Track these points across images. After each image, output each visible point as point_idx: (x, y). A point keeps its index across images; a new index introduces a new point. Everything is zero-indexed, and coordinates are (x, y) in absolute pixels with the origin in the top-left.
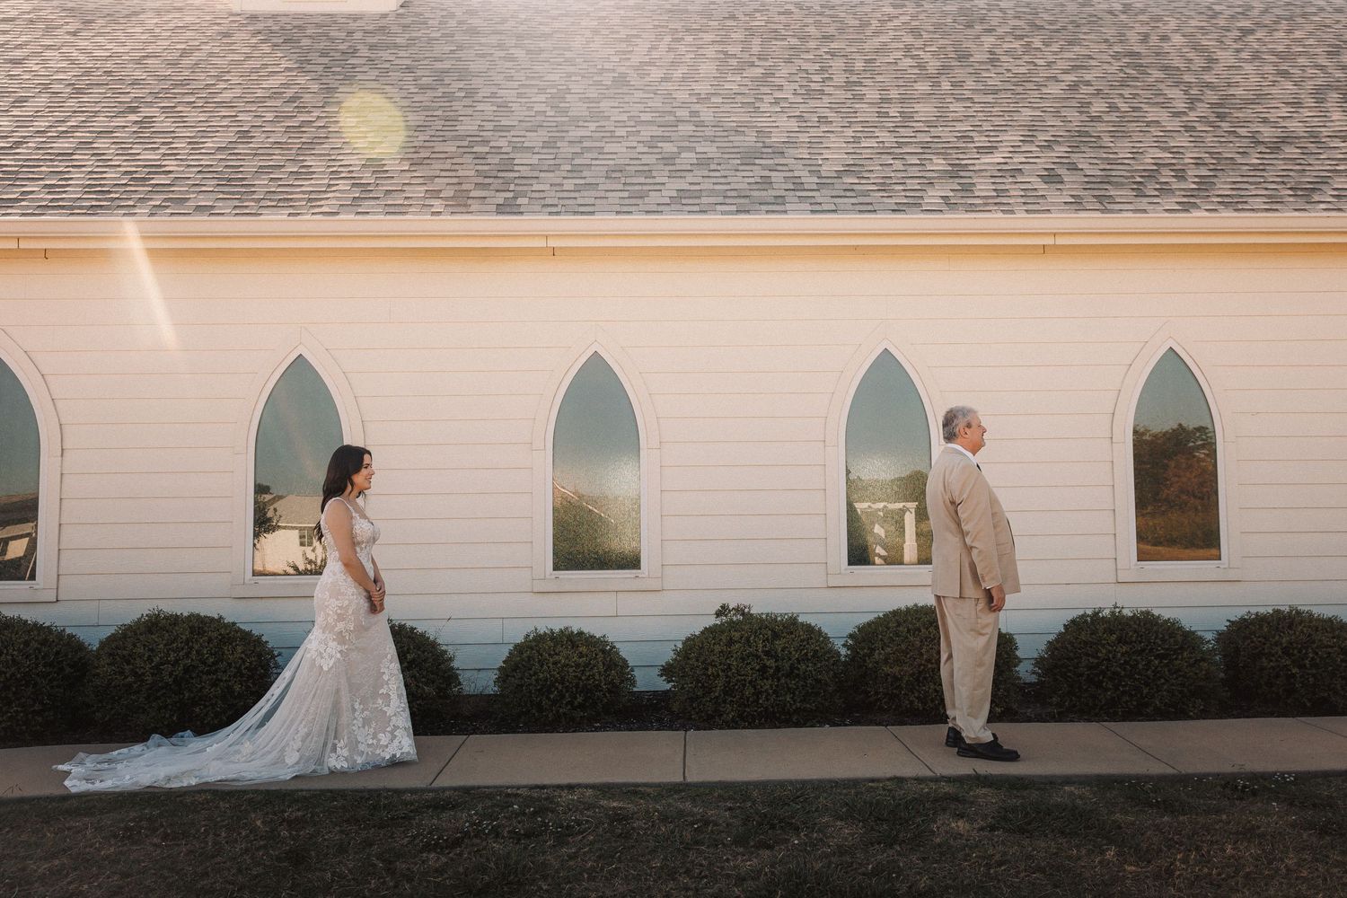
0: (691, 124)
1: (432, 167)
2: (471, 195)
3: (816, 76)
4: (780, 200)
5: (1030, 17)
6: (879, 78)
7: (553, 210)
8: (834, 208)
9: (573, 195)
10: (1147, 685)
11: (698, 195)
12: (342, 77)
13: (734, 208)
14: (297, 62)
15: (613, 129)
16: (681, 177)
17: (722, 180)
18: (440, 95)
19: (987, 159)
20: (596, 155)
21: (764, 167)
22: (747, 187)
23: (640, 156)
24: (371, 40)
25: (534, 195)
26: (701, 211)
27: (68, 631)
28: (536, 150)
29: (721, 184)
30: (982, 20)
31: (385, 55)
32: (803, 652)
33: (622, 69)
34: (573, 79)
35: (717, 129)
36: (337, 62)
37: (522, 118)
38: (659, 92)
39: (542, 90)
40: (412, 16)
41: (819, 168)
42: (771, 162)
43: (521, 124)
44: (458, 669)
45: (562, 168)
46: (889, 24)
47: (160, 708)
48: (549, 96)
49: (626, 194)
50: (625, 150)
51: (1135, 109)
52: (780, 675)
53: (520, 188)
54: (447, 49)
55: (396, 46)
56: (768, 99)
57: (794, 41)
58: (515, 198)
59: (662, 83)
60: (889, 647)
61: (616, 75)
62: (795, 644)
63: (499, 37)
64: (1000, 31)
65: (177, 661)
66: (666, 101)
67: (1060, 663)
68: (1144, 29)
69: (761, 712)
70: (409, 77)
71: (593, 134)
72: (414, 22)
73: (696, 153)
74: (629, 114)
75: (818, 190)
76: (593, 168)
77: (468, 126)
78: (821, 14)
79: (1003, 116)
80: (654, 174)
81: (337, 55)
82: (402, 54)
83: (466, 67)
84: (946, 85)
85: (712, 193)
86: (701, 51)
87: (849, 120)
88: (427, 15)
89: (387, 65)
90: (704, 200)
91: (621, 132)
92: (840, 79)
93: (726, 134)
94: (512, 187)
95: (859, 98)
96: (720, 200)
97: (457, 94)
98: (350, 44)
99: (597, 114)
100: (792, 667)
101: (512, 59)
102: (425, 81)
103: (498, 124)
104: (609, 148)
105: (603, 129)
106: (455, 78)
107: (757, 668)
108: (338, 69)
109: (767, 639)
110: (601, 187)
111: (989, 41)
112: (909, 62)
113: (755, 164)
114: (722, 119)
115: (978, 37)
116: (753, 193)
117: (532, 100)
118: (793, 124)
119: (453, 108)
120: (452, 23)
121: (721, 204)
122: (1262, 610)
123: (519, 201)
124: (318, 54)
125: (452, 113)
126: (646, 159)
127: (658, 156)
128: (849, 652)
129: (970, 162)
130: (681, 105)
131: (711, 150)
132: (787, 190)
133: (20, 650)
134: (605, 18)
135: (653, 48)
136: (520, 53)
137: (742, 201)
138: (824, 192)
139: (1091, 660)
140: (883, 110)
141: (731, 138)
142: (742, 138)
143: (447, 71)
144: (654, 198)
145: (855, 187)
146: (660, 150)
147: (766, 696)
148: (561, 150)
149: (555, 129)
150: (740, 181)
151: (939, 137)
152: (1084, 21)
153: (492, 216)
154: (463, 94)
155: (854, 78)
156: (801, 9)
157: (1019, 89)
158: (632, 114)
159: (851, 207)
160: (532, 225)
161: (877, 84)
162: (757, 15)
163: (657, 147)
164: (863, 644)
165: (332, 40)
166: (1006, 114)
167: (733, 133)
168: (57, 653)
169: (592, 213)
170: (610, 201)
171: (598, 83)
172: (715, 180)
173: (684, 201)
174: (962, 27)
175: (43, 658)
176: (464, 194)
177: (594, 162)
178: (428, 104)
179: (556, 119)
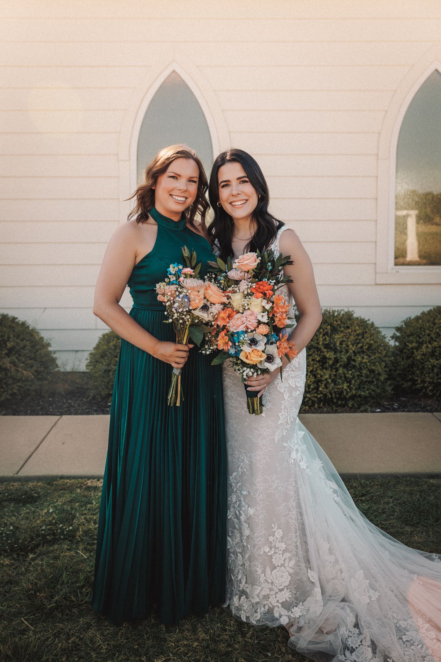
32: (359, 345)
44: (55, 352)
52: (338, 365)
60: (435, 341)
62: (352, 338)
69: (321, 397)
100: (349, 359)
107: (318, 359)
109: (327, 333)
128: (397, 344)
147: (325, 385)
164: (411, 338)
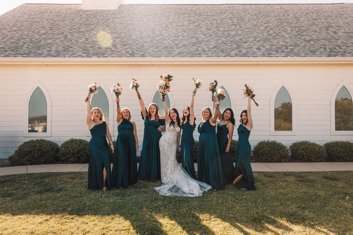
0: (182, 36)
1: (127, 46)
2: (135, 53)
3: (210, 25)
4: (200, 54)
5: (258, 10)
6: (223, 25)
7: (152, 56)
8: (211, 56)
9: (156, 53)
10: (273, 156)
11: (182, 53)
12: (106, 25)
13: (190, 56)
14: (97, 22)
15: (165, 38)
16: (179, 49)
17: (188, 49)
18: (128, 30)
19: (245, 44)
20: (161, 44)
21: (197, 47)
23: (171, 44)
24: (113, 16)
25: (148, 53)
26: (183, 57)
27: (55, 142)
28: (149, 43)
29: (188, 50)
30: (248, 11)
31: (115, 20)
33: (167, 23)
34: (156, 26)
35: (187, 38)
37: (145, 35)
38: (175, 29)
39: (150, 28)
40: (121, 11)
41: (209, 47)
42: (199, 45)
43: (145, 36)
45: (154, 47)
46: (227, 12)
47: (74, 158)
48: (151, 30)
49: (167, 53)
50: (167, 42)
51: (279, 33)
53: (145, 51)
54: (129, 18)
55: (118, 18)
56: (199, 30)
57: (205, 16)
58: (144, 53)
59: (176, 27)
61: (166, 25)
63: (140, 16)
64: (251, 13)
65: (77, 148)
66: (176, 31)
67: (256, 151)
68: (284, 13)
70: (121, 25)
71: (161, 39)
73: (183, 43)
75: (208, 52)
76: (161, 47)
77: (134, 37)
78: (212, 10)
80: (174, 48)
81: (105, 20)
83: (133, 23)
84: (238, 27)
85: (186, 52)
86: (184, 19)
87: (216, 35)
88: (124, 10)
89: (116, 22)
90: (184, 54)
91: (167, 38)
92: (215, 26)
93: (189, 39)
94: (144, 51)
95: (219, 30)
96: (188, 54)
97: (131, 29)
98: (108, 17)
99: (162, 34)
101: (143, 21)
102: (124, 26)
103: (140, 36)
104: (164, 42)
105: (163, 38)
106: (131, 26)
108: (106, 23)
110: (162, 51)
111: (249, 16)
112: (230, 21)
113: (195, 46)
116: (195, 52)
117: (148, 31)
118: (204, 36)
120: (130, 12)
122: (299, 141)
123: (145, 54)
124: (101, 20)
125: (131, 34)
126: (172, 45)
127: (175, 44)
129: (241, 45)
130: (180, 32)
131: (186, 42)
132: (202, 52)
133: (46, 146)
134: (163, 11)
135: (174, 18)
136: (145, 20)
137: (192, 54)
138: (210, 52)
139: (262, 150)
140: (223, 33)
141: (190, 40)
142: (192, 40)
143: (128, 24)
144: (173, 53)
145: (216, 51)
148: (154, 42)
149: (153, 38)
150: (192, 49)
151: (235, 39)
152: (271, 11)
154: (133, 29)
155: (218, 25)
157: (254, 28)
158: (169, 34)
159: (215, 56)
160: (148, 59)
161: (223, 27)
162: (197, 10)
163: (174, 42)
165: (104, 16)
166: (250, 34)
167: (191, 39)
168: (53, 146)
169: (160, 57)
170: (164, 54)
171: (162, 27)
172: (187, 50)
173: (180, 54)
175: (51, 147)
177: (161, 45)
178: (126, 32)
179: (153, 35)
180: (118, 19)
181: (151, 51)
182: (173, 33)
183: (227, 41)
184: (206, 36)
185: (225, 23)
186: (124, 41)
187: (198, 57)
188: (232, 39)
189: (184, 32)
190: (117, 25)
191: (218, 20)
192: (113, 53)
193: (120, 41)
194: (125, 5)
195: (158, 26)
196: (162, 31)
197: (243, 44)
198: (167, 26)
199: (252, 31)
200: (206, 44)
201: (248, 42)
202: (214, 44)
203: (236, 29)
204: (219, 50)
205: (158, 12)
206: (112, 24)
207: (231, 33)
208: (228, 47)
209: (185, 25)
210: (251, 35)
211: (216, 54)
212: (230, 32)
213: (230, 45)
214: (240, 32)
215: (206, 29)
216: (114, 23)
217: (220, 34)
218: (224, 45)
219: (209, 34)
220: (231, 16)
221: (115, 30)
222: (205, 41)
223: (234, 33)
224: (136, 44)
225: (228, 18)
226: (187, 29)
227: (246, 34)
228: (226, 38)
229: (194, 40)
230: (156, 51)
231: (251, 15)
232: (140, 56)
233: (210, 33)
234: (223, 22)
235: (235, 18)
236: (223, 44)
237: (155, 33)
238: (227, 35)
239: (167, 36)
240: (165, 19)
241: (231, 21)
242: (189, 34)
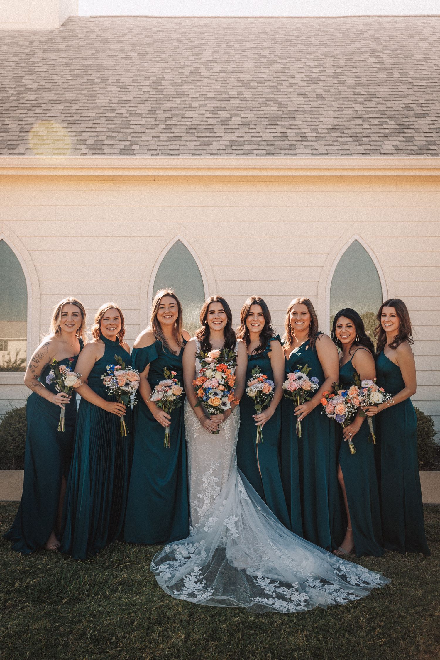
0: (238, 99)
1: (81, 125)
2: (105, 143)
3: (316, 69)
4: (293, 147)
6: (354, 70)
7: (154, 152)
8: (326, 152)
9: (166, 143)
11: (242, 143)
15: (190, 102)
16: (232, 132)
17: (257, 135)
18: (86, 81)
19: (421, 121)
20: (180, 119)
21: (283, 127)
22: (272, 139)
23: (207, 120)
24: (46, 47)
25: (143, 143)
26: (243, 154)
28: (144, 116)
29: (256, 137)
30: (420, 33)
31: (52, 56)
33: (195, 65)
34: (166, 71)
35: (255, 103)
36: (25, 60)
37: (135, 96)
38: (218, 79)
39: (147, 78)
40: (68, 32)
41: (316, 127)
42: (287, 123)
43: (135, 99)
45: (160, 126)
46: (362, 36)
48: (151, 82)
49: (198, 143)
50: (197, 116)
53: (134, 139)
54: (90, 52)
55: (59, 50)
57: (303, 47)
58: (131, 145)
59: (221, 74)
61: (193, 69)
63: (121, 45)
64: (431, 40)
66: (223, 85)
70: (67, 70)
71: (179, 106)
72: (70, 36)
73: (241, 118)
74: (200, 93)
75: (316, 141)
76: (178, 127)
77: (102, 100)
78: (319, 30)
79: (432, 94)
80: (215, 130)
81: (24, 56)
82: (62, 55)
83: (101, 63)
84: (396, 75)
85: (251, 142)
86: (244, 54)
87: (336, 97)
88: (78, 31)
89: (53, 62)
90: (246, 147)
91: (195, 104)
92: (330, 72)
93: (259, 106)
94: (129, 138)
95: (343, 83)
96: (256, 147)
97: (96, 81)
98: (31, 49)
99: (181, 93)
101: (129, 58)
102: (76, 72)
103: (120, 99)
104: (188, 114)
105: (184, 103)
106: (95, 71)
108: (25, 65)
110: (183, 139)
111: (424, 45)
113: (278, 125)
114: (258, 96)
115: (417, 44)
116: (276, 143)
117: (142, 84)
118: (301, 100)
119: (94, 89)
120: (93, 36)
121: (256, 149)
123: (134, 147)
124: (12, 55)
125: (94, 92)
126: (211, 121)
127: (219, 120)
129: (411, 123)
130: (232, 87)
131: (250, 115)
132: (297, 141)
134: (185, 33)
135: (216, 52)
136: (134, 55)
137: (269, 147)
138: (320, 142)
140: (356, 90)
141: (263, 108)
142: (269, 108)
143: (88, 66)
144: (216, 145)
145: (339, 139)
146: (219, 116)
148: (159, 115)
150: (268, 135)
151: (392, 107)
153: (117, 156)
154: (100, 81)
155: (339, 71)
156: (307, 27)
158: (202, 93)
159: (336, 152)
160: (141, 162)
161: (353, 74)
162: (280, 30)
163: (217, 114)
165: (21, 46)
166: (434, 93)
167: (264, 105)
169: (178, 155)
170: (189, 147)
171: (182, 74)
172: (253, 135)
174: (407, 38)
176: (101, 143)
177: (179, 123)
178: (80, 86)
179: (155, 96)
180: (58, 54)
181: (150, 138)
182: (211, 90)
183: (367, 113)
184: (308, 99)
185: (357, 64)
186: (74, 111)
187: (288, 154)
188: (381, 108)
189: (244, 88)
190: (54, 68)
191: (341, 56)
192: (40, 142)
193: (64, 112)
194: (80, 19)
195: (170, 71)
196: (182, 86)
197: (414, 119)
198: (195, 72)
199: (437, 84)
200: (309, 119)
201: (430, 115)
202: (333, 119)
203: (393, 79)
204: (348, 136)
205: (170, 37)
206: (41, 65)
207: (378, 90)
208: (371, 127)
209: (245, 69)
210: (435, 96)
211: (339, 148)
212: (373, 87)
213: (378, 123)
214: (403, 89)
215: (305, 79)
216: (48, 63)
217: (347, 93)
218: (359, 121)
219: (315, 93)
220: (373, 45)
221: (52, 81)
222: (304, 112)
223: (384, 90)
224: (109, 119)
225: (366, 52)
226: (251, 79)
227: (421, 93)
228: (365, 103)
229: (272, 108)
230: (166, 139)
231: (431, 44)
232: (118, 151)
233: (317, 90)
234: (354, 62)
235: (385, 52)
236: (355, 119)
237: (162, 91)
238: (368, 96)
239: (196, 99)
240: (190, 54)
241: (374, 59)
242: (257, 93)
